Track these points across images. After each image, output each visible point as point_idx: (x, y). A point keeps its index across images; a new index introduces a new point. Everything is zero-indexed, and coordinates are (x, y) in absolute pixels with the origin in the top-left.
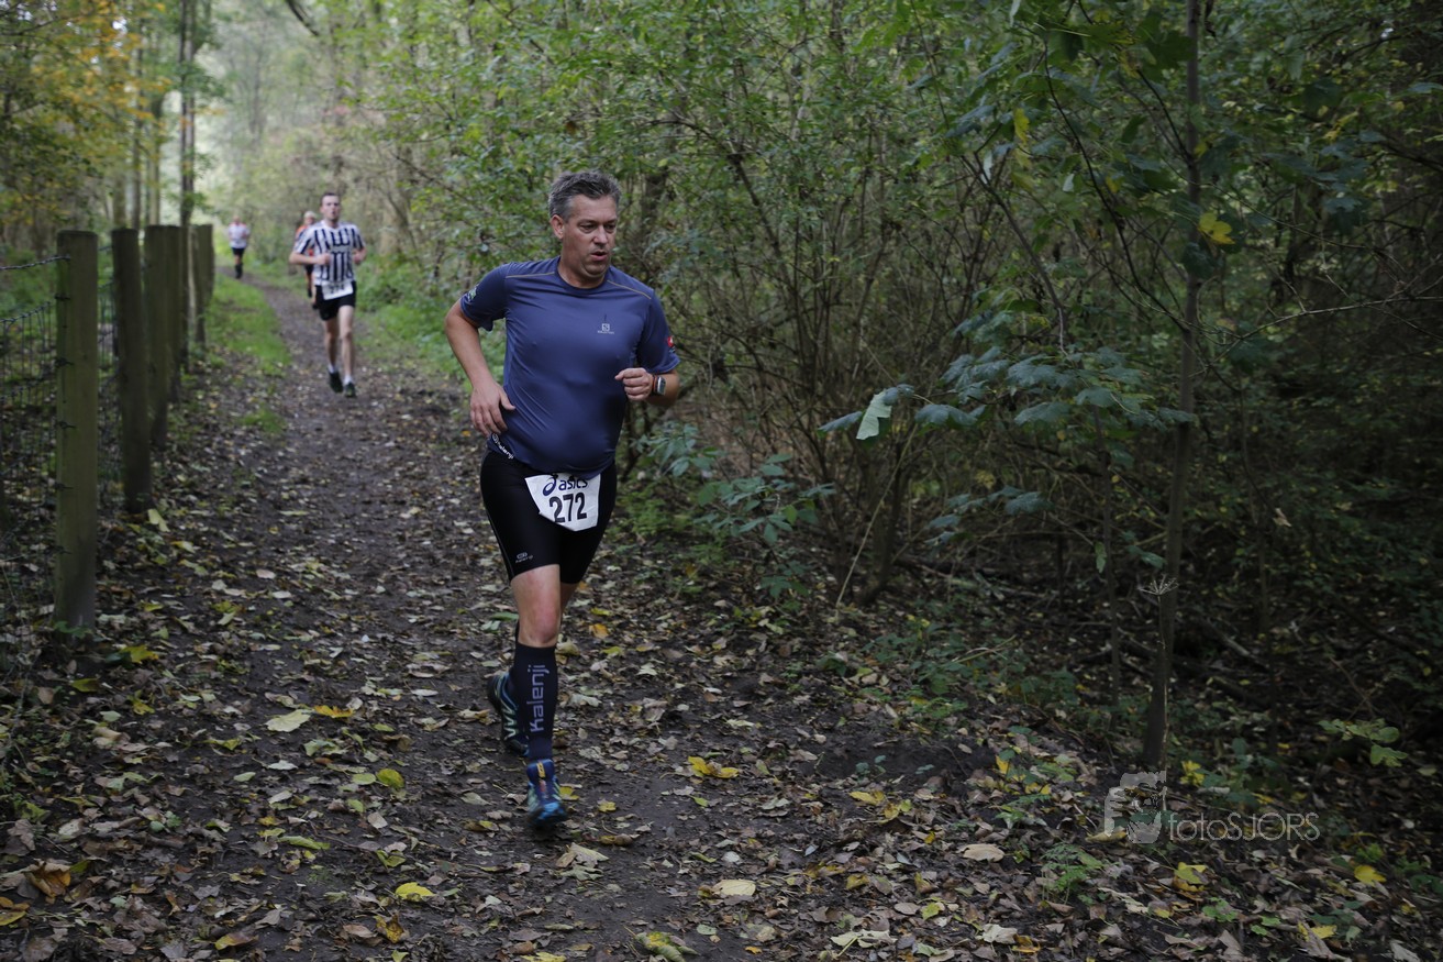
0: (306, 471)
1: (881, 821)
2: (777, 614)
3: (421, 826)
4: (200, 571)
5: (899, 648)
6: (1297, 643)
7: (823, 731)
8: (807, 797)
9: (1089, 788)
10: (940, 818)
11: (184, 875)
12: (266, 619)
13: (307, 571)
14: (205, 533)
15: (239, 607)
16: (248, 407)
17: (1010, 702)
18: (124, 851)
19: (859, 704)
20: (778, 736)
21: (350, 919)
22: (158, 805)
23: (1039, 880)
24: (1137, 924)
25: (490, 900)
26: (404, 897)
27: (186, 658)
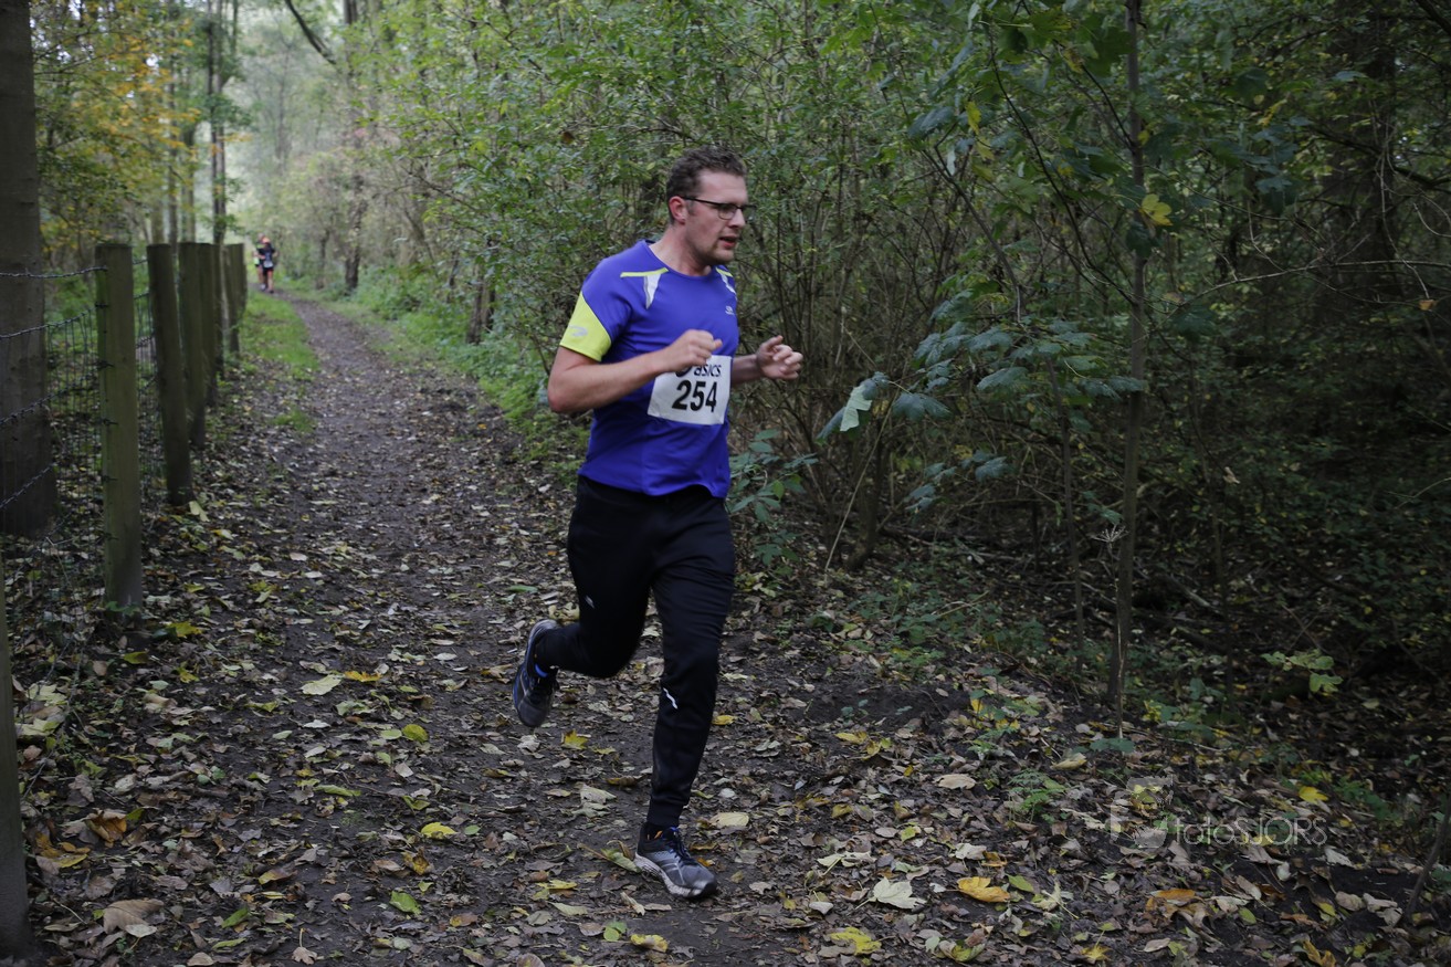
0: (335, 465)
1: (864, 757)
2: (770, 579)
3: (444, 774)
4: (238, 556)
5: (882, 605)
6: (1253, 594)
7: (812, 681)
8: (797, 738)
9: (1056, 724)
10: (918, 753)
11: (229, 821)
12: (300, 596)
13: (337, 553)
14: (242, 522)
15: (275, 586)
16: (280, 409)
17: (984, 650)
18: (174, 801)
19: (845, 657)
20: (771, 686)
21: (380, 856)
22: (204, 761)
23: (1007, 804)
24: (1094, 839)
25: (508, 836)
26: (429, 835)
27: (226, 633)
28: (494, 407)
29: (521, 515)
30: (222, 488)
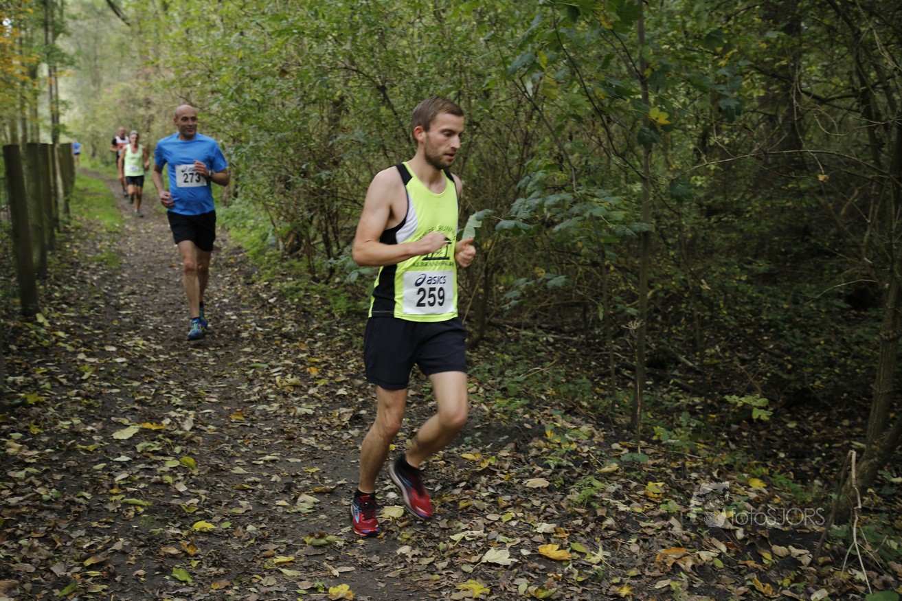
0: (135, 287)
1: (479, 469)
3: (207, 489)
4: (70, 349)
5: (490, 371)
6: (719, 358)
8: (436, 458)
9: (599, 444)
10: (513, 466)
11: (64, 525)
12: (112, 374)
13: (136, 345)
14: (73, 326)
15: (94, 369)
16: (98, 251)
17: (554, 398)
18: (26, 513)
21: (165, 544)
22: (47, 486)
23: (569, 496)
24: (624, 517)
25: (251, 528)
26: (198, 529)
27: (62, 400)
28: (240, 248)
29: (258, 318)
30: (59, 304)
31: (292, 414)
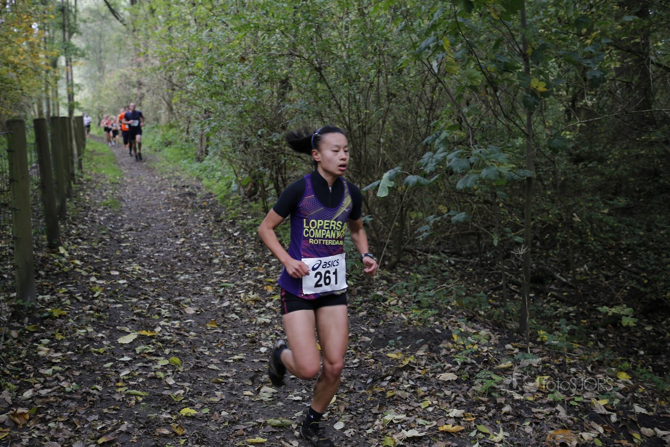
0: (132, 225)
1: (401, 366)
3: (190, 382)
4: (84, 273)
5: (406, 288)
6: (588, 275)
7: (373, 327)
8: (367, 357)
9: (495, 345)
10: (428, 363)
11: (82, 411)
12: (116, 293)
13: (134, 270)
14: (86, 256)
15: (103, 288)
16: (104, 198)
17: (458, 309)
18: (54, 402)
19: (389, 314)
20: (353, 331)
21: (159, 426)
22: (69, 380)
23: (474, 388)
24: (519, 404)
25: (224, 413)
26: (184, 414)
27: (79, 313)
28: (210, 194)
29: (225, 247)
31: (254, 323)
